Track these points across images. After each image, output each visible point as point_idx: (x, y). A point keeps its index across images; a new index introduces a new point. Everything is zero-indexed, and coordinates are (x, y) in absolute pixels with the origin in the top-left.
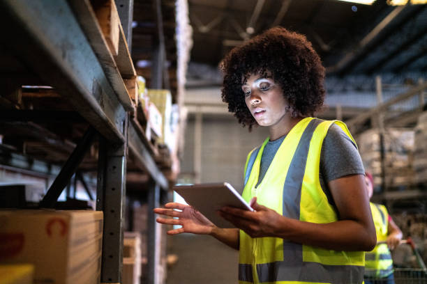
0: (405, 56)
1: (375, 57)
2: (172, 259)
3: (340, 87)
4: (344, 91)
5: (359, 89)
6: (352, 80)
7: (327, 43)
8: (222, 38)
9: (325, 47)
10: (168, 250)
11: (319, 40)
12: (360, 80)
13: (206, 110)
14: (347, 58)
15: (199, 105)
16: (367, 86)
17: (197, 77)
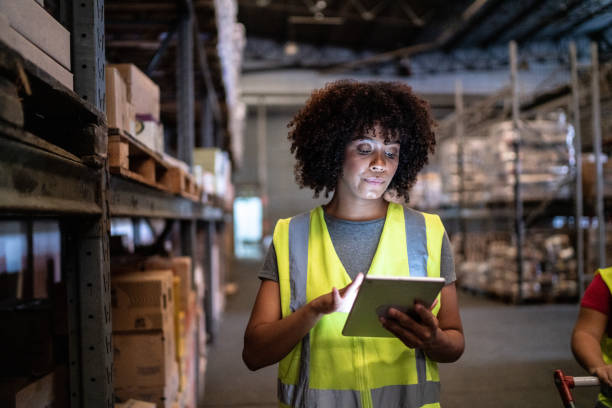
0: (532, 21)
1: (487, 29)
2: (231, 288)
3: (445, 65)
4: (451, 71)
5: (470, 68)
6: (461, 55)
7: (420, 16)
8: (287, 14)
9: (418, 22)
10: (227, 278)
11: (410, 13)
12: (474, 55)
13: (270, 101)
14: (446, 35)
15: (262, 95)
16: (482, 64)
17: (258, 58)
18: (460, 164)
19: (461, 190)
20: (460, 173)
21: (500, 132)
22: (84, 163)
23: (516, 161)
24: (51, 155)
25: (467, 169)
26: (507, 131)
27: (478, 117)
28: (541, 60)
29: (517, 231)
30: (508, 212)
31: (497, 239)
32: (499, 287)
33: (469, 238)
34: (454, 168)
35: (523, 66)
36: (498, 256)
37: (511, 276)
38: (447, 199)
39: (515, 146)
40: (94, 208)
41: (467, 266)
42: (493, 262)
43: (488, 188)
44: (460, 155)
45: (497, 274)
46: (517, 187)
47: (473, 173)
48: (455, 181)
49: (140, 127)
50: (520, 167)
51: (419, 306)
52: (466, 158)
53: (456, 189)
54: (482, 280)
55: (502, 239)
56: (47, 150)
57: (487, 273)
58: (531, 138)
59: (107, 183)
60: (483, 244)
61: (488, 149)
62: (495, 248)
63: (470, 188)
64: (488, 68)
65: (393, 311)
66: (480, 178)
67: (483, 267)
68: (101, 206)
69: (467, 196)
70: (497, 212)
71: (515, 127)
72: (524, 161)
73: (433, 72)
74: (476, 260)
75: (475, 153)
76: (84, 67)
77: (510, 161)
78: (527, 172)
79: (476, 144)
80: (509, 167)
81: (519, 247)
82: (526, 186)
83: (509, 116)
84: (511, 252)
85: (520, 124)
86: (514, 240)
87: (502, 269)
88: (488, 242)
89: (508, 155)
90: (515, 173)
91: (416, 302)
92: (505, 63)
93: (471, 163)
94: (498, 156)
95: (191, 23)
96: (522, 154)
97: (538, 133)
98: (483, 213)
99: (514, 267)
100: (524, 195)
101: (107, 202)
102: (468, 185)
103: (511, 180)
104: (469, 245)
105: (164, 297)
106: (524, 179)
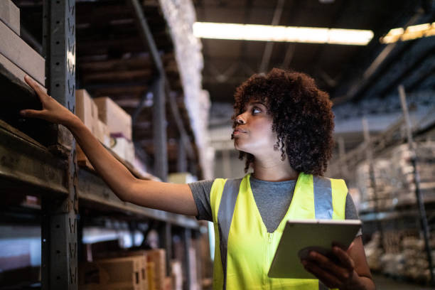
1: (383, 84)
3: (355, 112)
4: (360, 115)
5: (374, 112)
6: (366, 104)
7: (333, 78)
9: (332, 82)
11: (325, 76)
12: (375, 103)
13: (231, 146)
14: (353, 90)
15: (225, 142)
16: (382, 109)
18: (372, 179)
19: (375, 199)
20: (373, 186)
21: (400, 153)
22: (50, 151)
23: (414, 172)
24: (11, 134)
25: (378, 182)
26: (405, 152)
27: (382, 144)
28: (426, 103)
29: (423, 228)
30: (413, 212)
31: (408, 236)
32: (414, 272)
33: (386, 235)
34: (368, 182)
35: (412, 108)
36: (410, 248)
37: (422, 263)
38: (365, 206)
39: (412, 162)
40: (61, 189)
41: (386, 257)
42: (407, 252)
43: (396, 195)
44: (371, 172)
45: (411, 262)
46: (417, 192)
47: (383, 186)
48: (370, 192)
49: (113, 142)
50: (419, 178)
51: (337, 249)
52: (376, 175)
53: (371, 198)
54: (400, 267)
55: (411, 235)
56: (5, 129)
57: (403, 262)
58: (424, 155)
59: (75, 173)
60: (397, 239)
61: (392, 166)
62: (407, 242)
63: (382, 197)
64: (387, 112)
65: (314, 254)
66: (388, 189)
67: (399, 257)
68: (67, 188)
69: (380, 203)
70: (405, 213)
71: (411, 148)
72: (421, 172)
73: (347, 117)
74: (393, 253)
75: (383, 171)
76: (58, 85)
77: (409, 173)
78: (424, 181)
79: (382, 164)
80: (410, 178)
81: (426, 240)
82: (425, 191)
83: (405, 141)
84: (421, 243)
85: (414, 145)
86: (421, 235)
87: (414, 257)
88: (401, 238)
89: (408, 169)
90: (415, 181)
91: (334, 245)
92: (399, 108)
93: (380, 177)
94: (400, 170)
95: (162, 82)
96: (418, 168)
97: (430, 151)
98: (395, 214)
99: (424, 255)
100: (424, 199)
101: (75, 187)
102: (380, 195)
103: (413, 188)
104: (386, 241)
105: (137, 274)
106: (423, 186)
